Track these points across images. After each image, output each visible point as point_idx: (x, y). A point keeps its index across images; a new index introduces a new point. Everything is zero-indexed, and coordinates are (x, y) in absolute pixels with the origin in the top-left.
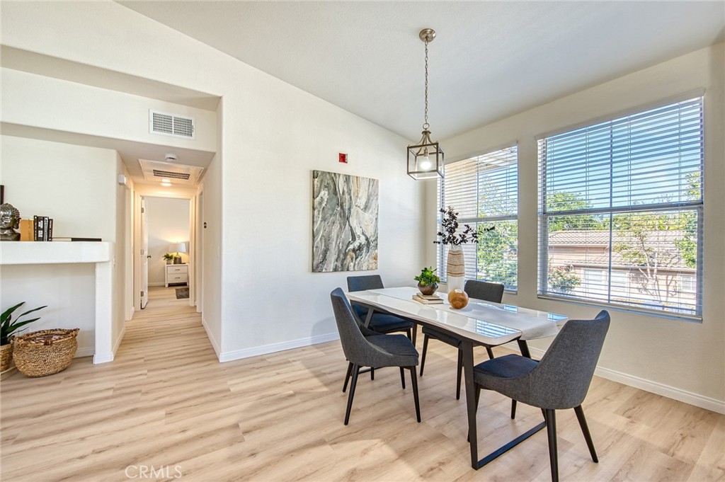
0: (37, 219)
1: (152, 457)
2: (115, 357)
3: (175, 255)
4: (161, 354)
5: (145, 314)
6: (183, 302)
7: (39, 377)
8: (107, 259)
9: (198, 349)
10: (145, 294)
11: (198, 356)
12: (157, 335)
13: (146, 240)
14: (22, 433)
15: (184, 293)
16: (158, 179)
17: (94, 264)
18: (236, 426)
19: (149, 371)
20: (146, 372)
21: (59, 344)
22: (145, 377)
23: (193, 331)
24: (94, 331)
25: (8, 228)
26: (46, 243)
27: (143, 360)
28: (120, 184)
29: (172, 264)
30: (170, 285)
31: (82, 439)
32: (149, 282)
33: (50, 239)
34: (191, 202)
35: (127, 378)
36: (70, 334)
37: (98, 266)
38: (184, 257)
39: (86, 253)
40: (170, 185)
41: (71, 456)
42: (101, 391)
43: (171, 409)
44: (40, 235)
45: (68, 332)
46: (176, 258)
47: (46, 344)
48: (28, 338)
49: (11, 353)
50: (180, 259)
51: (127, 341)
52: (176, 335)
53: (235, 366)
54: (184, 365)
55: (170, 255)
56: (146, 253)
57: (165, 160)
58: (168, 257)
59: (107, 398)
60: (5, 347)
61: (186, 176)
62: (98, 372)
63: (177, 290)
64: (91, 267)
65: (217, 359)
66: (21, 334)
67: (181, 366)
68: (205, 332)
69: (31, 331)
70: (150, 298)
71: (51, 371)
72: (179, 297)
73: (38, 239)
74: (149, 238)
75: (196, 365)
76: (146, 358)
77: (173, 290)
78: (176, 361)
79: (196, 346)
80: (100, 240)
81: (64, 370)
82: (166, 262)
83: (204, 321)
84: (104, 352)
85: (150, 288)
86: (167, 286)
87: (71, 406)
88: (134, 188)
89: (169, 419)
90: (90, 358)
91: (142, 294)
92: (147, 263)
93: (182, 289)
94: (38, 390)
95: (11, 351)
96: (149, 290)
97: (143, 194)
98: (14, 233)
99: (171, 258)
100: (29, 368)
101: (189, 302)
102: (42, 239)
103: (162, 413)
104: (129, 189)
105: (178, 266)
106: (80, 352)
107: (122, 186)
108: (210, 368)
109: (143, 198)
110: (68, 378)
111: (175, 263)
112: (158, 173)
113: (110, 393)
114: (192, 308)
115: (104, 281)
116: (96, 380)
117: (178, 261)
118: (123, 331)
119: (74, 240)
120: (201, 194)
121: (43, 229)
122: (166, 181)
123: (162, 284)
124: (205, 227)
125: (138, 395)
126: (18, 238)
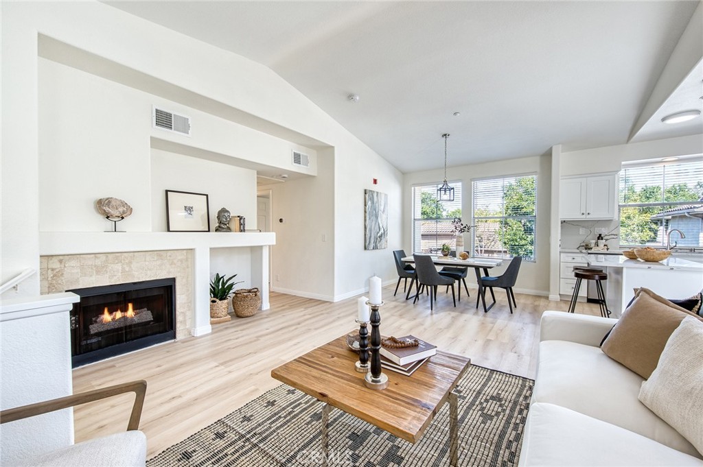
0: (241, 218)
65: (328, 301)
73: (241, 231)
100: (248, 311)
121: (243, 225)
124: (281, 222)
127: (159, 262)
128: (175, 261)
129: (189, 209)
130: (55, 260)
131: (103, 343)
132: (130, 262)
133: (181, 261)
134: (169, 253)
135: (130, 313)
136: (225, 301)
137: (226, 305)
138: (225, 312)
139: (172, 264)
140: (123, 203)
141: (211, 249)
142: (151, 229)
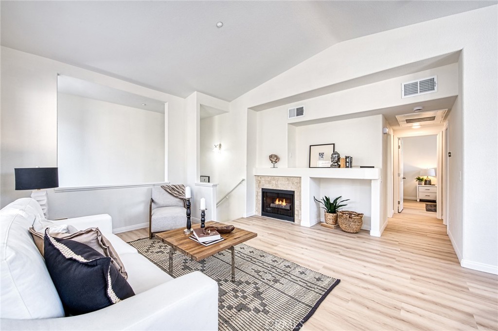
0: (347, 158)
1: (400, 294)
2: (381, 236)
3: (425, 178)
4: (410, 243)
5: (401, 216)
6: (431, 214)
7: (347, 232)
8: (377, 178)
9: (441, 250)
10: (401, 203)
11: (440, 255)
12: (409, 231)
13: (402, 167)
14: (342, 252)
15: (433, 208)
16: (409, 124)
17: (371, 180)
18: (471, 315)
19: (401, 250)
20: (400, 250)
21: (355, 219)
22: (398, 252)
23: (438, 236)
24: (370, 218)
25: (336, 162)
26: (349, 168)
27: (397, 243)
28: (384, 134)
29: (423, 185)
30: (421, 201)
31: (365, 267)
32: (404, 196)
33: (351, 167)
34: (438, 136)
35: (387, 248)
36: (360, 215)
37: (372, 181)
38: (434, 181)
39: (367, 174)
40: (419, 127)
41: (360, 271)
42: (373, 249)
43: (415, 277)
44: (348, 165)
45: (359, 214)
46: (426, 181)
47: (350, 217)
48: (343, 212)
49: (337, 218)
50: (430, 181)
51: (388, 229)
52: (422, 235)
53: (477, 275)
54: (428, 256)
55: (421, 178)
56: (402, 176)
57: (414, 112)
58: (420, 180)
59: (377, 254)
60: (335, 215)
61: (433, 118)
62: (372, 240)
63: (427, 205)
64: (368, 182)
65: (459, 263)
66: (340, 210)
67: (425, 255)
68: (450, 241)
69: (343, 210)
70: (405, 207)
71: (352, 231)
72: (427, 210)
73: (347, 167)
74: (404, 165)
75: (438, 260)
76: (400, 242)
77: (424, 205)
78: (421, 252)
79: (440, 248)
80: (373, 167)
81: (356, 233)
82: (417, 182)
83: (449, 232)
84: (376, 231)
85: (405, 200)
86: (418, 200)
87: (360, 250)
88: (394, 133)
89: (412, 281)
90: (368, 232)
91: (399, 203)
92: (403, 182)
93: (431, 205)
94: (346, 238)
95: (337, 217)
96: (404, 202)
97: (399, 137)
98: (338, 164)
99: (422, 180)
100: (343, 226)
101: (438, 215)
102: (348, 167)
103: (409, 276)
104: (390, 135)
105: (428, 187)
106: (364, 227)
107: (386, 135)
108: (450, 266)
109: (399, 139)
110: (358, 237)
111: (425, 184)
112: (408, 121)
113: (378, 252)
114: (439, 220)
115: (376, 187)
116: (371, 243)
117: (428, 183)
118: (386, 223)
119: (361, 167)
120: (447, 129)
121: (348, 162)
122: (416, 125)
123: (414, 198)
124: (450, 156)
125: (394, 260)
126: (339, 167)
127: (287, 182)
128: (294, 183)
129: (321, 155)
130: (259, 177)
131: (271, 211)
132: (278, 181)
133: (297, 183)
134: (292, 178)
135: (284, 204)
136: (331, 214)
137: (331, 217)
138: (331, 222)
139: (293, 184)
140: (276, 156)
141: (310, 178)
142: (287, 167)
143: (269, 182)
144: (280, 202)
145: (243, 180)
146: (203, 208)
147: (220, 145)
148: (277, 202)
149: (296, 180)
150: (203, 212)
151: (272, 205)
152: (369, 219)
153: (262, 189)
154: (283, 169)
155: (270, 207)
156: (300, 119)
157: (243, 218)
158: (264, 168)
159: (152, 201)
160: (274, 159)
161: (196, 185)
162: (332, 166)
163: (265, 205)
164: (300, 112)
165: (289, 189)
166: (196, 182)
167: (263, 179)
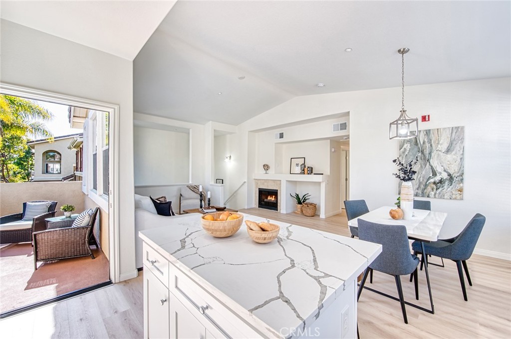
0: (309, 167)
2: (326, 217)
7: (306, 216)
8: (324, 180)
21: (310, 207)
25: (303, 170)
26: (310, 175)
28: (333, 152)
36: (315, 205)
37: (321, 183)
47: (307, 206)
49: (303, 207)
60: (302, 205)
62: (321, 220)
64: (319, 184)
71: (310, 215)
73: (308, 174)
80: (323, 174)
81: (313, 216)
84: (322, 215)
90: (319, 216)
98: (304, 172)
100: (305, 213)
106: (317, 212)
110: (314, 219)
115: (323, 186)
116: (320, 222)
119: (317, 174)
126: (304, 174)
127: (274, 184)
130: (257, 180)
131: (265, 204)
132: (268, 183)
133: (279, 184)
134: (276, 181)
135: (273, 199)
136: (300, 205)
137: (299, 207)
138: (299, 210)
139: (277, 185)
140: (267, 165)
141: (287, 181)
142: (274, 173)
143: (263, 184)
144: (271, 198)
145: (245, 182)
146: (209, 196)
147: (230, 157)
148: (269, 198)
149: (279, 182)
150: (209, 199)
151: (265, 200)
152: (320, 207)
153: (259, 189)
154: (272, 175)
155: (264, 201)
156: (282, 140)
157: (244, 209)
158: (260, 173)
159: (181, 195)
160: (266, 167)
161: (211, 185)
162: (301, 173)
163: (261, 200)
164: (281, 136)
165: (275, 188)
166: (211, 183)
167: (259, 182)
